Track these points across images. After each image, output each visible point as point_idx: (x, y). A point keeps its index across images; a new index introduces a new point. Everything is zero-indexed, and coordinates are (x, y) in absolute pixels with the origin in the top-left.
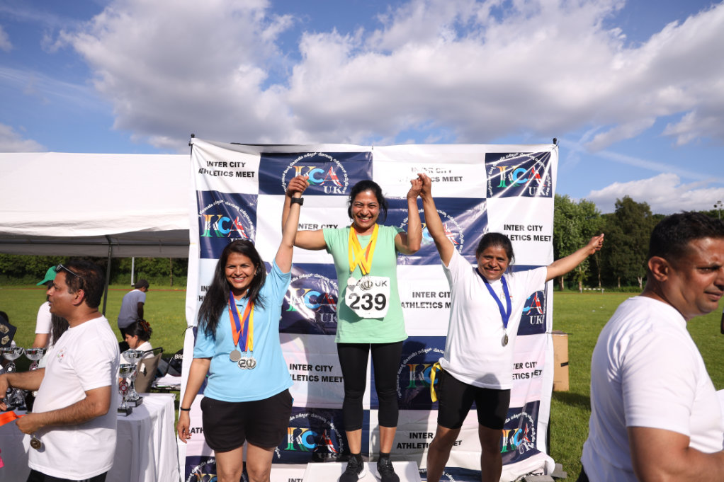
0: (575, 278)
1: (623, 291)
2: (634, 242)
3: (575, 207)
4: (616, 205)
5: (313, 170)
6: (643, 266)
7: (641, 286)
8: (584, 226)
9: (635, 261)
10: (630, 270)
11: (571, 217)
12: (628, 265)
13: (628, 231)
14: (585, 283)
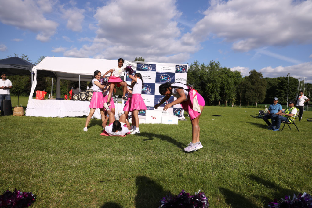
0: (231, 101)
1: (249, 107)
2: (255, 88)
3: (233, 73)
4: (250, 73)
5: (146, 67)
6: (258, 98)
7: (256, 106)
8: (235, 80)
9: (254, 96)
10: (252, 99)
11: (230, 77)
12: (252, 97)
13: (253, 83)
14: (235, 104)
